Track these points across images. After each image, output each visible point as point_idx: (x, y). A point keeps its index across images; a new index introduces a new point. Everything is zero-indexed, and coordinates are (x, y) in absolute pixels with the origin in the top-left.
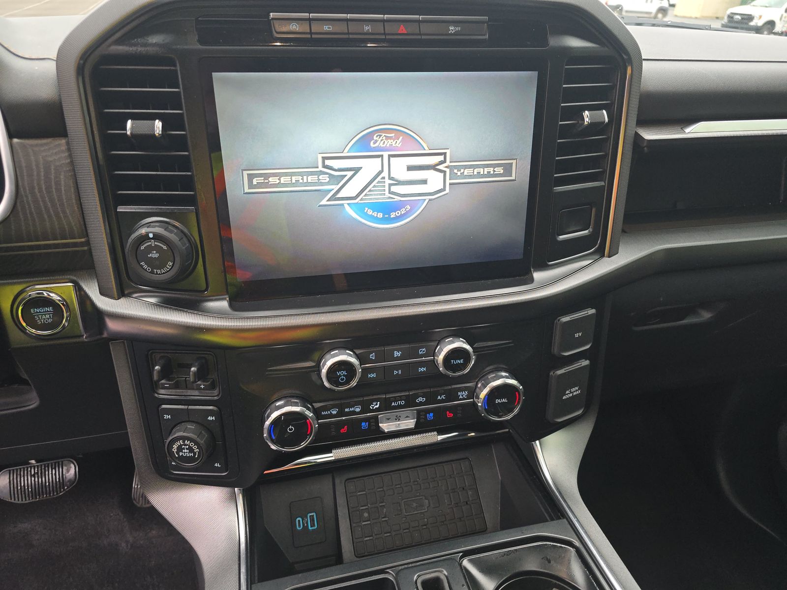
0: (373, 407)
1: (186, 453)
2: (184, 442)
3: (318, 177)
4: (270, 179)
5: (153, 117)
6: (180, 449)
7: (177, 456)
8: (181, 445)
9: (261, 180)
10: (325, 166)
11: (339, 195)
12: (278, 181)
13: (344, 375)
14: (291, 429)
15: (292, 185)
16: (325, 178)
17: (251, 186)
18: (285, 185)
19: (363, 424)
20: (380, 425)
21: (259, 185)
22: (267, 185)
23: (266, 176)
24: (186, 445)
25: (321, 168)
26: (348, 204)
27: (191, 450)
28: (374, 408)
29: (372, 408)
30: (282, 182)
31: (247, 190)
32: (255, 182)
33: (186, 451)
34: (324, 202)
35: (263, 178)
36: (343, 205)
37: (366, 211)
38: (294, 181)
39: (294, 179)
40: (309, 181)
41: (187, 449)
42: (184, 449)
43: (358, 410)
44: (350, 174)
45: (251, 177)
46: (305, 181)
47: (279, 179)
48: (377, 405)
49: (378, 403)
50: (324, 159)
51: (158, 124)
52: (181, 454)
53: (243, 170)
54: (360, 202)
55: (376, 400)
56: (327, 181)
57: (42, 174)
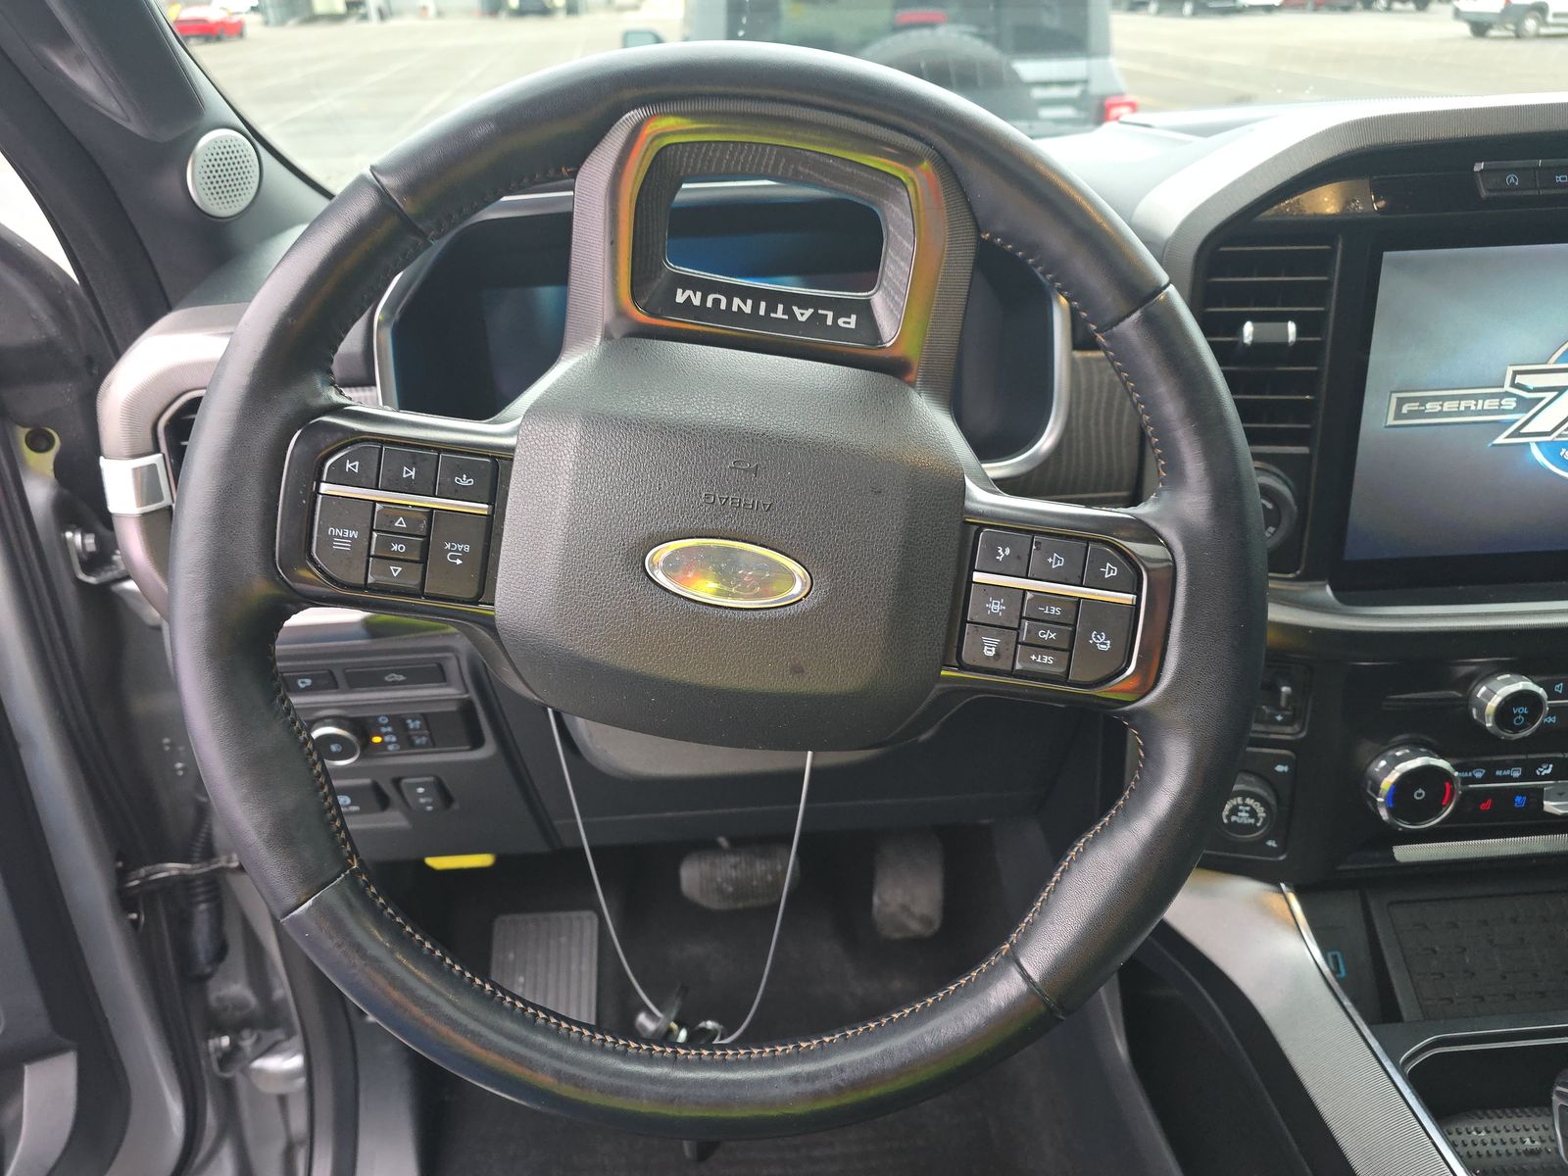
0: (1541, 772)
1: (1243, 817)
2: (1244, 800)
3: (1500, 402)
4: (1428, 406)
5: (1284, 318)
6: (1235, 811)
7: (1225, 821)
8: (1238, 805)
9: (1414, 406)
10: (1514, 385)
11: (1524, 430)
12: (1439, 408)
13: (1523, 715)
14: (1420, 794)
15: (1459, 413)
16: (1510, 403)
17: (1398, 415)
18: (1449, 414)
19: (1518, 799)
20: (1545, 803)
21: (1412, 414)
22: (1421, 414)
23: (1423, 401)
24: (1247, 805)
25: (1507, 388)
26: (1537, 443)
27: (1253, 813)
28: (1543, 774)
29: (1538, 773)
30: (1445, 409)
31: (1391, 421)
32: (1405, 409)
33: (1243, 814)
34: (1501, 440)
35: (1418, 404)
36: (1527, 444)
37: (1562, 454)
38: (1462, 408)
39: (1464, 404)
40: (1485, 408)
41: (1246, 812)
42: (1241, 811)
43: (1516, 774)
44: (1550, 395)
45: (1401, 402)
46: (1479, 407)
47: (1442, 406)
48: (1547, 768)
49: (1551, 766)
50: (1516, 373)
51: (1292, 327)
52: (1233, 818)
53: (1392, 392)
54: (1556, 439)
55: (1548, 761)
56: (1511, 407)
57: (1104, 400)
